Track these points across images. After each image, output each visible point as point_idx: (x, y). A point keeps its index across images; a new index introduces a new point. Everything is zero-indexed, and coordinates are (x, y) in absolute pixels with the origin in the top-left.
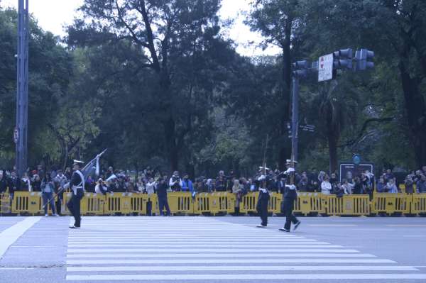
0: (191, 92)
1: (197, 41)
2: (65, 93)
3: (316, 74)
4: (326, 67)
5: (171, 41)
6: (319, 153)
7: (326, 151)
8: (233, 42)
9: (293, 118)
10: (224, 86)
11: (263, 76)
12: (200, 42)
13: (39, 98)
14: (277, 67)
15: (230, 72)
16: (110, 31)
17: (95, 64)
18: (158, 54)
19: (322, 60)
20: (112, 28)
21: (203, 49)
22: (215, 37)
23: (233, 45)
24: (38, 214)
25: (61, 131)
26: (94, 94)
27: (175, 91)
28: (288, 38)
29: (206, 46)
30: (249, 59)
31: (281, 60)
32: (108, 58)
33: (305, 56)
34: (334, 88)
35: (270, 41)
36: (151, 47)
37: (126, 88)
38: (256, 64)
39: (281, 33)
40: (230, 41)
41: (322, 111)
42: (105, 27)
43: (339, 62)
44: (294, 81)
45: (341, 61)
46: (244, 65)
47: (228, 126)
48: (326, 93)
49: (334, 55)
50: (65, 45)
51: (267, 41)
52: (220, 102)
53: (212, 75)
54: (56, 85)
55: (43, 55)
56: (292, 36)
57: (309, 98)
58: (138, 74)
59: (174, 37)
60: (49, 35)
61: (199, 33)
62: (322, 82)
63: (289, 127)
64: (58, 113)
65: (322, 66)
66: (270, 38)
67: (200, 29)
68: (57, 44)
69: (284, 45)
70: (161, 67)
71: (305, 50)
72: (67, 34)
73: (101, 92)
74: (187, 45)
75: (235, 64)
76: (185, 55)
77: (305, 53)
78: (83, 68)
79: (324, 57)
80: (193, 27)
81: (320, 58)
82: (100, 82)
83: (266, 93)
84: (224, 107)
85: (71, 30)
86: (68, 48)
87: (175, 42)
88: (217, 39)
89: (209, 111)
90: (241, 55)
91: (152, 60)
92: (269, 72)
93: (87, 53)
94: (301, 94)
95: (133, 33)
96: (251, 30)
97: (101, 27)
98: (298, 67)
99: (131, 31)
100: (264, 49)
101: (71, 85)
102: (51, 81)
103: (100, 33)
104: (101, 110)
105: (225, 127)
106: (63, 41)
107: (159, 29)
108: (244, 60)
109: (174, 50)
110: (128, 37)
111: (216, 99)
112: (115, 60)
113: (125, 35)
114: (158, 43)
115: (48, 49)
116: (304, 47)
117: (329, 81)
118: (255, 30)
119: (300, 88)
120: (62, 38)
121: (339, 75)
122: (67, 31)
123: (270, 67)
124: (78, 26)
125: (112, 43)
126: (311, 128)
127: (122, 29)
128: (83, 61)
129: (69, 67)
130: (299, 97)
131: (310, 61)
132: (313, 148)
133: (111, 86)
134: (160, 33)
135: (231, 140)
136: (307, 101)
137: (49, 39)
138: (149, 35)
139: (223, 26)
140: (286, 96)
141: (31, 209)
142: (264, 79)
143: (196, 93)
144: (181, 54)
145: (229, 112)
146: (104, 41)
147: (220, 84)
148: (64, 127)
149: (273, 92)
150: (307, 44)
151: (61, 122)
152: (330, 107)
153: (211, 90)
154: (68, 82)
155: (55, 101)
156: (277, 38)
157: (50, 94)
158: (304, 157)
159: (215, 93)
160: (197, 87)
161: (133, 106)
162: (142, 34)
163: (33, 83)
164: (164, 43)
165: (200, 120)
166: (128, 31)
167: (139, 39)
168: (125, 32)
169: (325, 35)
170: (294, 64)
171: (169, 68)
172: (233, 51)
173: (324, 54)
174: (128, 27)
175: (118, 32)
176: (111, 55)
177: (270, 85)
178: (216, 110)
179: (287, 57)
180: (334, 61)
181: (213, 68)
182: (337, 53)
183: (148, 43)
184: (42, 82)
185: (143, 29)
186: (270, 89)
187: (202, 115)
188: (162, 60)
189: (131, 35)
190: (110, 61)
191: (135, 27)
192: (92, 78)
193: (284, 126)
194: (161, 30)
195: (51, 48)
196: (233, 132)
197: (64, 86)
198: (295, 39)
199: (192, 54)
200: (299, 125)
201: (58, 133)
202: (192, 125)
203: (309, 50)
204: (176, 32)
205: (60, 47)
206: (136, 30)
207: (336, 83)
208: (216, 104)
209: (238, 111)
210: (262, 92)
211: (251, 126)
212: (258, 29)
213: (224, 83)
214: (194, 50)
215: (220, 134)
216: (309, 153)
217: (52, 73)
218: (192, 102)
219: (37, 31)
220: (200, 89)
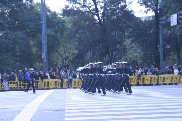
0: (115, 33)
1: (117, 11)
2: (62, 37)
3: (169, 23)
4: (174, 19)
5: (106, 12)
6: (172, 57)
7: (176, 56)
8: (133, 11)
9: (161, 43)
10: (129, 30)
11: (147, 25)
12: (119, 12)
13: (52, 39)
14: (152, 21)
15: (132, 24)
16: (80, 10)
17: (74, 24)
18: (101, 18)
19: (172, 17)
20: (81, 8)
21: (120, 15)
22: (125, 9)
23: (133, 13)
24: (53, 89)
25: (62, 53)
26: (74, 37)
27: (109, 34)
28: (157, 8)
29: (121, 14)
30: (140, 18)
31: (154, 18)
32: (80, 21)
33: (164, 15)
34: (178, 28)
35: (149, 10)
36: (98, 15)
37: (88, 33)
38: (143, 20)
39: (153, 6)
40: (132, 11)
41: (173, 39)
42: (78, 8)
43: (180, 17)
44: (160, 26)
45: (180, 16)
46: (138, 21)
47: (133, 48)
48: (175, 31)
49: (177, 14)
50: (61, 17)
51: (148, 10)
52: (128, 37)
53: (124, 26)
54: (58, 33)
55: (52, 21)
56: (158, 7)
57: (167, 33)
58: (93, 27)
59: (107, 10)
60: (55, 12)
61: (118, 8)
62: (173, 26)
63: (159, 46)
64: (60, 45)
65: (172, 19)
66: (149, 8)
67: (118, 6)
68: (58, 16)
69: (155, 11)
70: (102, 23)
71: (164, 13)
72: (62, 12)
73: (78, 35)
74: (113, 14)
75: (134, 20)
76: (112, 18)
77: (164, 14)
78: (69, 26)
79: (173, 15)
80: (115, 6)
81: (171, 16)
82: (77, 31)
83: (148, 32)
84: (130, 39)
85: (64, 10)
86: (63, 17)
87: (108, 12)
88: (126, 10)
89: (124, 41)
90: (137, 17)
91: (98, 21)
92: (149, 23)
93: (71, 19)
94: (163, 32)
95: (90, 10)
96: (140, 5)
97: (76, 8)
98: (162, 20)
99: (89, 9)
100: (146, 13)
101: (65, 33)
102: (56, 32)
103: (76, 10)
104: (77, 43)
105: (131, 48)
106: (60, 15)
107: (101, 7)
108: (138, 18)
109: (107, 16)
110: (88, 12)
111: (127, 36)
112: (83, 22)
113: (87, 11)
114: (101, 13)
115: (54, 18)
116: (164, 11)
117: (176, 26)
118: (142, 5)
119: (163, 29)
120: (60, 14)
121: (180, 23)
122: (62, 10)
123: (149, 21)
124: (66, 8)
125: (81, 15)
126: (169, 47)
127: (85, 8)
128: (70, 23)
129: (64, 25)
130: (163, 33)
131: (167, 17)
132: (170, 55)
133: (82, 33)
134: (101, 9)
135: (134, 54)
136: (166, 35)
137: (55, 14)
138: (96, 10)
139: (128, 4)
140: (157, 34)
141: (50, 86)
142: (147, 26)
143: (118, 34)
144: (111, 17)
145: (133, 41)
146: (78, 14)
147: (128, 30)
148: (62, 51)
149: (151, 32)
150: (165, 10)
151: (61, 49)
152: (176, 37)
153: (124, 33)
154: (63, 32)
155: (58, 40)
156: (152, 8)
157: (56, 37)
158: (166, 59)
159: (126, 34)
160: (118, 31)
161: (91, 41)
162: (94, 10)
163: (49, 33)
164: (103, 13)
165: (120, 46)
166: (88, 9)
167: (93, 12)
168: (86, 9)
169: (173, 6)
170: (160, 19)
171: (106, 24)
172: (133, 15)
173: (172, 14)
174: (87, 7)
175: (83, 10)
176: (81, 20)
177: (150, 28)
178: (127, 41)
179: (157, 16)
180: (177, 17)
181: (125, 23)
182: (178, 13)
183: (96, 14)
184: (53, 33)
185: (94, 7)
186: (150, 31)
187: (121, 43)
188: (103, 21)
189: (89, 10)
190: (80, 22)
191: (90, 7)
192: (74, 30)
193: (156, 46)
194: (101, 8)
195: (56, 18)
196: (134, 50)
197: (62, 34)
198: (160, 8)
199: (115, 17)
200: (163, 45)
201: (60, 54)
202: (117, 47)
203: (166, 12)
204: (108, 8)
205: (59, 18)
206: (91, 9)
207: (178, 26)
208: (127, 38)
209: (136, 41)
210: (146, 32)
211: (142, 47)
212: (144, 5)
213: (130, 29)
214: (116, 15)
215: (129, 51)
216: (168, 58)
217: (57, 28)
218: (116, 38)
219: (49, 11)
220: (119, 32)
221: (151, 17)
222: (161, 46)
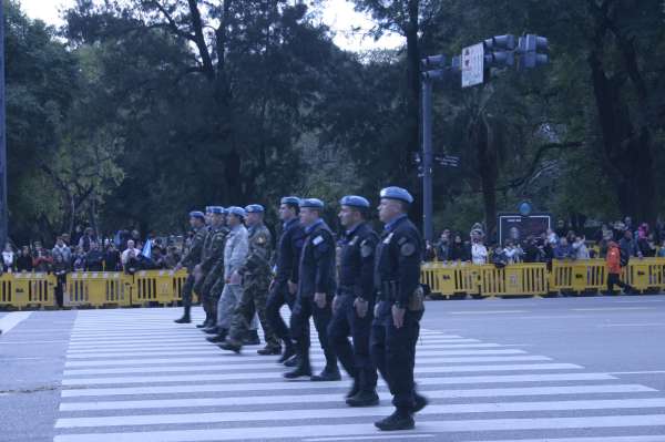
0: (264, 109)
1: (271, 28)
2: (66, 116)
3: (458, 75)
4: (472, 64)
5: (230, 29)
6: (467, 201)
7: (479, 197)
8: (328, 29)
9: (425, 146)
10: (315, 98)
11: (376, 82)
12: (276, 30)
13: (25, 124)
14: (398, 66)
15: (325, 76)
16: (134, 17)
17: (112, 69)
18: (210, 51)
19: (467, 53)
20: (136, 12)
21: (282, 42)
22: (299, 22)
23: (328, 34)
24: (27, 308)
25: (63, 177)
26: (112, 116)
27: (239, 109)
28: (414, 19)
29: (286, 38)
30: (355, 55)
31: (404, 55)
32: (132, 59)
33: (440, 48)
34: (488, 97)
35: (387, 26)
36: (199, 40)
37: (163, 106)
38: (366, 61)
39: (402, 13)
40: (324, 28)
41: (471, 133)
42: (125, 10)
43: (494, 56)
44: (424, 87)
45: (496, 54)
46: (346, 64)
47: (326, 162)
48: (477, 106)
49: (485, 45)
50: (64, 40)
51: (381, 26)
52: (310, 124)
53: (296, 82)
54: (51, 103)
55: (29, 56)
56: (420, 17)
57: (450, 113)
58: (180, 83)
59: (235, 23)
60: (39, 24)
61: (274, 16)
62: (468, 88)
63: (418, 160)
64: (57, 148)
65: (467, 62)
66: (385, 21)
67: (276, 9)
68: (52, 39)
69: (409, 32)
70: (216, 71)
71: (441, 39)
72: (66, 23)
73: (124, 113)
74: (255, 36)
75: (332, 63)
76: (253, 52)
77: (441, 43)
78: (92, 75)
79: (470, 49)
80: (264, 7)
81: (464, 51)
82: (121, 97)
83: (381, 108)
84: (318, 131)
85: (71, 16)
86: (68, 44)
87: (236, 31)
88: (301, 25)
89: (293, 139)
90: (342, 49)
91: (201, 60)
92: (385, 75)
93: (98, 52)
94: (436, 108)
95: (170, 19)
96: (356, 9)
97: (118, 10)
98: (431, 66)
99: (166, 15)
100: (377, 39)
101: (76, 103)
102: (43, 97)
103: (120, 20)
104: (123, 140)
105: (321, 165)
106: (60, 34)
107: (210, 12)
108: (346, 56)
109: (235, 43)
110: (163, 25)
111: (304, 119)
112: (143, 62)
113: (159, 21)
114: (210, 33)
115: (37, 47)
116: (439, 34)
117: (479, 86)
118: (363, 9)
119: (435, 99)
120: (58, 30)
121: (496, 77)
122: (65, 18)
123: (386, 67)
124: (82, 10)
125: (137, 36)
126: (453, 161)
127: (153, 13)
128: (95, 65)
129: (71, 74)
130: (434, 112)
131: (448, 57)
132: (458, 193)
133: (140, 104)
134: (213, 17)
135: (331, 184)
136: (446, 119)
137: (39, 31)
138: (195, 20)
139: (312, 4)
140: (414, 113)
141: (16, 300)
142: (379, 87)
143: (270, 112)
144: (247, 49)
145: (326, 139)
146: (126, 32)
147: (309, 96)
148: (69, 170)
149: (394, 106)
150: (444, 29)
151: (62, 161)
152: (483, 127)
153: (296, 106)
154: (69, 97)
155: (51, 129)
156: (397, 21)
157: (43, 117)
158: (444, 207)
159: (304, 111)
160: (273, 101)
161: (172, 133)
162: (184, 20)
163: (16, 102)
164: (220, 33)
165: (279, 155)
166: (162, 15)
167: (181, 27)
168: (157, 16)
169: (471, 14)
170: (424, 60)
171: (228, 72)
172: (329, 43)
173: (471, 43)
174: (161, 9)
175: (147, 17)
176: (137, 54)
177: (387, 94)
178: (304, 136)
179: (414, 50)
180: (486, 53)
181: (297, 70)
182: (489, 41)
183: (194, 34)
184: (29, 99)
185: (187, 11)
186: (387, 102)
187: (282, 144)
188: (217, 61)
189: (167, 21)
190: (135, 63)
191: (173, 8)
192: (108, 91)
193: (410, 159)
194: (214, 13)
195: (42, 44)
196: (331, 172)
197: (65, 103)
198: (424, 23)
199: (264, 49)
200: (435, 156)
201: (58, 180)
202: (268, 162)
203: (447, 39)
204: (238, 15)
205: (57, 44)
206: (175, 15)
207: (490, 88)
208: (304, 127)
209: (339, 136)
210: (376, 106)
211: (359, 161)
212: (367, 8)
213: (316, 94)
214: (267, 43)
215: (314, 175)
216: (452, 201)
217: (45, 84)
218: (266, 125)
219: (20, 20)
220: (278, 104)
221: (395, 51)
222: (427, 158)
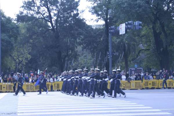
1: (70, 19)
2: (16, 42)
3: (118, 32)
5: (59, 19)
6: (121, 64)
7: (124, 63)
9: (110, 50)
11: (97, 33)
12: (71, 20)
13: (5, 44)
14: (103, 29)
15: (84, 31)
17: (29, 30)
18: (54, 25)
19: (121, 26)
20: (35, 15)
21: (72, 22)
22: (77, 17)
23: (85, 21)
24: (6, 92)
25: (15, 58)
26: (28, 42)
27: (61, 40)
28: (107, 17)
29: (74, 21)
30: (91, 26)
31: (104, 26)
32: (34, 27)
33: (114, 24)
34: (126, 37)
35: (100, 19)
36: (51, 22)
37: (41, 39)
38: (94, 28)
39: (104, 15)
40: (83, 19)
41: (121, 46)
42: (32, 14)
44: (110, 35)
45: (128, 26)
46: (89, 29)
47: (84, 54)
48: (123, 40)
50: (16, 22)
51: (98, 19)
52: (80, 44)
53: (76, 33)
54: (12, 38)
55: (7, 26)
56: (109, 16)
57: (116, 41)
58: (46, 33)
59: (61, 18)
60: (9, 18)
61: (71, 16)
62: (121, 35)
63: (108, 54)
64: (14, 50)
65: (121, 28)
66: (99, 17)
67: (71, 14)
68: (12, 22)
69: (106, 20)
70: (55, 30)
71: (114, 22)
72: (16, 18)
73: (31, 41)
74: (66, 21)
75: (85, 28)
76: (65, 25)
78: (23, 31)
79: (122, 25)
80: (68, 14)
81: (120, 25)
82: (31, 37)
84: (82, 46)
85: (18, 16)
86: (17, 23)
87: (61, 20)
89: (75, 48)
90: (88, 25)
91: (51, 27)
92: (100, 31)
93: (25, 25)
96: (92, 14)
97: (30, 14)
98: (111, 29)
100: (97, 22)
101: (19, 38)
102: (10, 37)
103: (30, 17)
104: (31, 48)
105: (82, 54)
106: (15, 20)
107: (54, 15)
109: (60, 23)
111: (78, 43)
112: (36, 28)
113: (40, 17)
114: (54, 20)
115: (8, 24)
116: (113, 21)
117: (124, 34)
119: (112, 37)
120: (14, 19)
121: (128, 32)
122: (16, 16)
123: (100, 29)
124: (21, 14)
125: (35, 21)
126: (117, 54)
127: (39, 15)
128: (23, 28)
129: (18, 31)
130: (112, 41)
131: (116, 27)
133: (35, 38)
134: (55, 16)
135: (85, 60)
136: (115, 43)
137: (9, 20)
138: (50, 17)
139: (80, 13)
140: (107, 41)
141: (3, 90)
142: (98, 34)
143: (69, 41)
144: (63, 24)
145: (84, 48)
146: (32, 20)
147: (80, 37)
149: (102, 39)
150: (115, 19)
151: (15, 54)
152: (125, 45)
153: (76, 39)
154: (17, 37)
155: (12, 45)
156: (103, 17)
157: (10, 42)
158: (115, 66)
159: (78, 40)
161: (44, 46)
162: (47, 17)
163: (3, 38)
164: (57, 20)
165: (72, 52)
166: (41, 15)
167: (46, 19)
168: (40, 16)
169: (122, 16)
170: (110, 28)
171: (58, 31)
172: (85, 23)
173: (121, 23)
174: (41, 14)
175: (37, 16)
177: (100, 36)
178: (78, 47)
179: (107, 25)
180: (126, 26)
181: (77, 30)
182: (127, 23)
183: (50, 20)
184: (6, 37)
185: (48, 14)
186: (100, 38)
187: (73, 50)
188: (56, 27)
189: (43, 17)
190: (34, 28)
191: (44, 14)
192: (27, 35)
193: (106, 53)
194: (55, 15)
195: (10, 23)
196: (85, 56)
197: (16, 39)
198: (110, 18)
199: (68, 24)
200: (112, 52)
201: (14, 58)
202: (69, 53)
203: (116, 22)
204: (61, 16)
205: (14, 23)
206: (45, 16)
207: (127, 35)
208: (78, 45)
209: (87, 47)
210: (97, 39)
211: (93, 54)
212: (95, 14)
213: (81, 36)
214: (69, 23)
215: (80, 57)
217: (11, 33)
218: (68, 44)
219: (4, 16)
220: (71, 39)
221: (102, 25)
222: (110, 53)
